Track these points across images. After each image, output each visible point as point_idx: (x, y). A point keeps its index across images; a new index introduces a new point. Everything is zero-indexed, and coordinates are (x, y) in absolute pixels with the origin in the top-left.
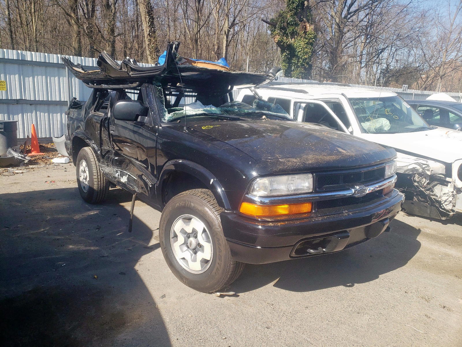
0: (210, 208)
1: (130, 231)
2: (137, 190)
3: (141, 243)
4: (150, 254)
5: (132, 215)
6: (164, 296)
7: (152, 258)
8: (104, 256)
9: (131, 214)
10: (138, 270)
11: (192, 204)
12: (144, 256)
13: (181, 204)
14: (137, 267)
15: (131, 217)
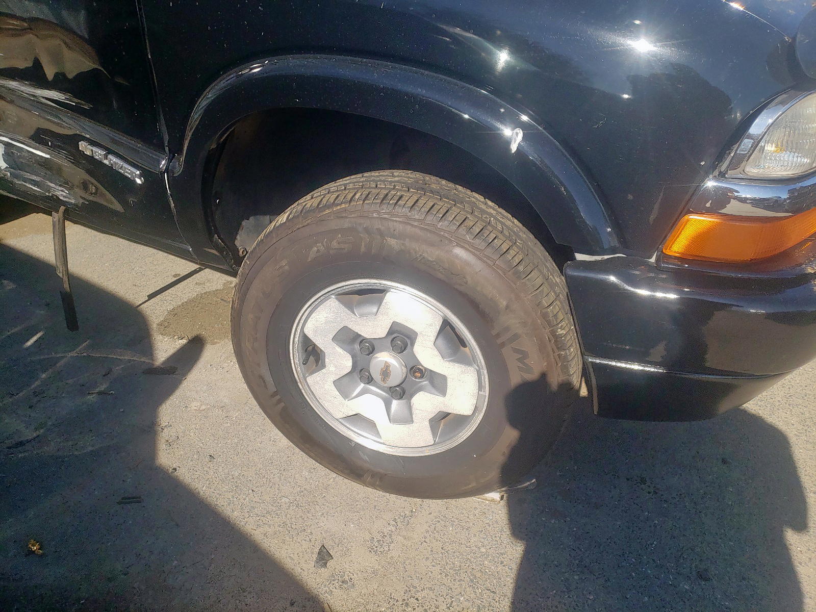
0: (477, 249)
1: (72, 323)
2: (64, 197)
3: (127, 356)
4: (178, 393)
5: (65, 279)
6: (324, 557)
7: (194, 405)
8: (21, 444)
9: (61, 275)
10: (175, 469)
11: (392, 242)
12: (164, 406)
13: (335, 244)
14: (166, 458)
15: (66, 286)
